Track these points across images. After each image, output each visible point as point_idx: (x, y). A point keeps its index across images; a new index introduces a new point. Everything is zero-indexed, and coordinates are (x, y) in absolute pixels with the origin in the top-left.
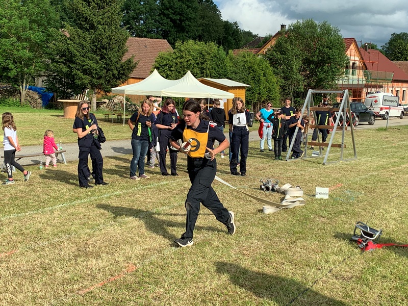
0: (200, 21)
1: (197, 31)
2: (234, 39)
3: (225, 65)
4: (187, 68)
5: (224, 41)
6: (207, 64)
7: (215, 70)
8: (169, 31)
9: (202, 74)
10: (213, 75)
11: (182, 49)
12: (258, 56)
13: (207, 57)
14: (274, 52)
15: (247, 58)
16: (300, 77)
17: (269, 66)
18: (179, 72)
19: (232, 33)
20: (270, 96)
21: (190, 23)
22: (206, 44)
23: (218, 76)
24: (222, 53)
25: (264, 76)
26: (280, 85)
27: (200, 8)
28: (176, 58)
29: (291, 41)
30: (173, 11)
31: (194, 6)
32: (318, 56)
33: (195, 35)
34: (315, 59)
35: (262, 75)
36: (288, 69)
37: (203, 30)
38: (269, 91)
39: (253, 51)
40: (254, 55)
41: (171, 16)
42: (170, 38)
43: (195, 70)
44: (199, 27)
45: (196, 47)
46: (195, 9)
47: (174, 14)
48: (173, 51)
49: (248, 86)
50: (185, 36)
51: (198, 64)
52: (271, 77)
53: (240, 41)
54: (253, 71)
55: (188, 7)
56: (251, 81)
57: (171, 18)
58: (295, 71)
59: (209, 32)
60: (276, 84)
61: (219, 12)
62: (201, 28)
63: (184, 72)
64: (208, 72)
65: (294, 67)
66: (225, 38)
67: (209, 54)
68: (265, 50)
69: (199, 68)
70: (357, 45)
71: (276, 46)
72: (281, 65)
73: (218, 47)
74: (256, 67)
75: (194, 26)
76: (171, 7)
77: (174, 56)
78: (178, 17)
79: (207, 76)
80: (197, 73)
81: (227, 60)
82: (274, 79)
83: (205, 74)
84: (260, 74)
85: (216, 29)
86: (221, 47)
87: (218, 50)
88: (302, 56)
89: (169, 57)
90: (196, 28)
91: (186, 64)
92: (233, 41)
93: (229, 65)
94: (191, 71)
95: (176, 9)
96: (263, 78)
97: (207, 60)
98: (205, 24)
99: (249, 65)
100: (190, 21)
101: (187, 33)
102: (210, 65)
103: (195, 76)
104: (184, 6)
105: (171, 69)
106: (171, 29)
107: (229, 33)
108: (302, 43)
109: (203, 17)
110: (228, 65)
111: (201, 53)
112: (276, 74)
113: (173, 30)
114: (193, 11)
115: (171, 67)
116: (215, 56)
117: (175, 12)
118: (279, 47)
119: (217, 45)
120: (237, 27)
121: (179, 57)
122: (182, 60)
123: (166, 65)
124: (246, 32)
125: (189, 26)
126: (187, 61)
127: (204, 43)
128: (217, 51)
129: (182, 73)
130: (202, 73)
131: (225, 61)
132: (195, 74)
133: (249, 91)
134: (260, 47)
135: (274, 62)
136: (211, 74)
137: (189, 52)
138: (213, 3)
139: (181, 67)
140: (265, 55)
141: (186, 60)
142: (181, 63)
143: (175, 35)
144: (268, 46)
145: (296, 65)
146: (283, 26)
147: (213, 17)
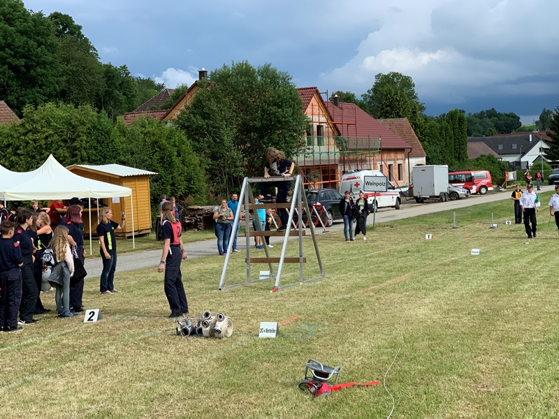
0: (62, 67)
1: (57, 83)
2: (124, 94)
3: (113, 141)
4: (46, 149)
5: (107, 98)
6: (81, 141)
7: (96, 150)
8: (8, 86)
9: (71, 159)
10: (94, 158)
11: (36, 117)
12: (166, 123)
13: (81, 129)
14: (192, 116)
15: (149, 129)
16: (234, 154)
17: (185, 138)
18: (33, 157)
19: (120, 85)
20: (191, 188)
21: (43, 71)
22: (76, 107)
23: (102, 160)
24: (105, 120)
25: (179, 155)
26: (206, 170)
27: (60, 44)
28: (25, 134)
29: (217, 97)
30: (12, 52)
31: (49, 42)
32: (261, 119)
33: (55, 90)
34: (258, 124)
35: (175, 153)
36: (215, 141)
37: (68, 81)
38: (189, 180)
39: (159, 115)
40: (160, 123)
41: (10, 60)
42: (10, 98)
43: (60, 151)
44: (60, 76)
45: (59, 113)
46: (51, 48)
47: (14, 56)
48: (19, 121)
49: (152, 173)
50: (38, 92)
51: (65, 141)
52: (190, 157)
53: (133, 96)
54: (160, 149)
55: (40, 44)
56: (158, 165)
57: (9, 64)
58: (227, 144)
59: (79, 84)
60: (198, 168)
61: (95, 49)
62: (64, 78)
63: (42, 157)
64: (85, 154)
65: (225, 138)
66: (108, 93)
67: (83, 124)
68: (176, 113)
69: (68, 147)
70: (320, 98)
71: (194, 106)
72: (204, 136)
73: (98, 112)
74: (164, 141)
75: (53, 76)
76: (9, 46)
77: (22, 130)
78: (22, 62)
79: (83, 161)
80: (65, 157)
81: (115, 131)
82: (195, 159)
83: (79, 157)
84: (171, 153)
85: (91, 78)
86: (103, 111)
87: (99, 118)
88: (237, 120)
89: (13, 133)
90: (56, 79)
91: (43, 142)
92: (122, 98)
93: (119, 141)
94: (54, 155)
95: (18, 47)
96: (177, 160)
97: (81, 134)
98: (72, 71)
99: (153, 138)
100: (45, 68)
101: (41, 88)
102: (87, 142)
103: (61, 162)
104: (31, 42)
105: (18, 152)
106: (10, 82)
107: (114, 84)
108: (234, 99)
109: (67, 61)
110: (117, 140)
111: (70, 124)
112: (198, 150)
113: (14, 84)
114: (48, 50)
115: (18, 148)
116: (94, 127)
117: (16, 53)
118: (198, 105)
119: (97, 109)
120: (127, 74)
121: (31, 131)
122: (37, 136)
123: (8, 146)
124: (143, 80)
125: (42, 75)
126: (46, 138)
127: (73, 107)
128: (96, 119)
129: (38, 157)
130: (74, 156)
131: (113, 134)
132: (61, 159)
133: (156, 181)
134: (169, 108)
135: (192, 131)
136: (89, 157)
137: (48, 123)
138: (83, 36)
139: (36, 149)
140: (176, 122)
141: (44, 136)
142: (35, 141)
143: (19, 91)
144: (182, 106)
145: (228, 135)
146: (202, 74)
147: (84, 60)
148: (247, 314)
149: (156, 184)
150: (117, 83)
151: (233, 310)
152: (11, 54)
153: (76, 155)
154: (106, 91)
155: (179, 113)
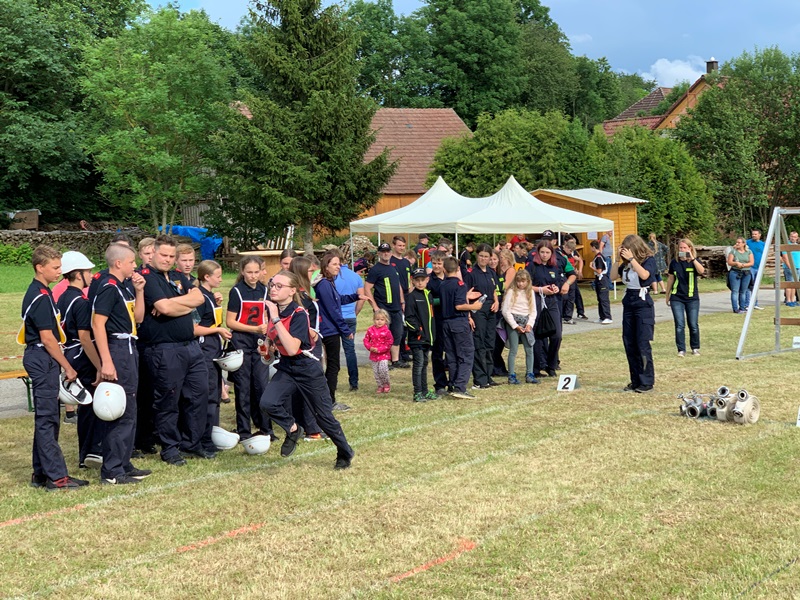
0: (523, 63)
1: (518, 84)
2: (603, 96)
3: (588, 158)
4: (505, 168)
5: (579, 102)
6: (548, 158)
7: (566, 170)
8: (458, 89)
9: (537, 181)
10: (563, 180)
11: (493, 129)
12: (661, 133)
13: (549, 143)
14: (696, 123)
15: (637, 142)
16: (756, 176)
17: (686, 154)
18: (489, 179)
19: (597, 84)
20: (693, 221)
21: (501, 69)
22: (543, 115)
23: (575, 183)
24: (580, 132)
25: (677, 177)
26: (715, 197)
27: (522, 33)
28: (480, 150)
29: (732, 97)
30: (463, 45)
31: (508, 29)
32: (794, 127)
33: (515, 94)
34: (790, 134)
35: (673, 174)
36: (728, 158)
37: (531, 82)
38: (690, 210)
39: (650, 123)
40: (652, 133)
41: (459, 56)
42: (460, 104)
43: (522, 171)
44: (522, 74)
45: (521, 122)
46: (511, 37)
47: (465, 50)
48: (471, 135)
49: (641, 201)
50: (493, 96)
51: (528, 159)
52: (693, 179)
53: (615, 98)
54: (652, 168)
55: (497, 33)
56: (649, 190)
57: (459, 61)
58: (745, 161)
59: (545, 85)
60: (704, 194)
61: (565, 38)
62: (526, 78)
63: (500, 179)
64: (552, 176)
65: (744, 153)
66: (582, 96)
67: (551, 136)
68: (674, 120)
69: (531, 167)
71: (700, 110)
72: (713, 150)
73: (571, 121)
74: (657, 158)
75: (513, 74)
76: (458, 37)
77: (476, 145)
78: (475, 57)
79: (550, 184)
80: (527, 179)
81: (592, 145)
82: (699, 182)
83: (545, 179)
84: (667, 174)
85: (560, 77)
86: (577, 119)
87: (571, 128)
88: (759, 129)
89: (465, 149)
90: (516, 79)
91: (501, 160)
92: (600, 101)
93: (596, 157)
94: (515, 176)
95: (470, 39)
96: (674, 184)
97: (547, 149)
98: (536, 68)
99: (642, 154)
100: (503, 65)
101: (497, 91)
102: (556, 160)
103: (523, 185)
104: (486, 31)
105: (471, 172)
106: (460, 85)
107: (590, 83)
108: (756, 100)
109: (530, 54)
110: (594, 157)
111: (535, 136)
112: (703, 170)
113: (465, 86)
114: (507, 41)
115: (470, 168)
116: (565, 141)
117: (467, 46)
118: (706, 110)
119: (569, 116)
120: (607, 69)
121: (486, 145)
122: (494, 153)
123: (459, 165)
124: (627, 77)
125: (499, 74)
126: (505, 155)
127: (539, 114)
128: (567, 130)
129: (495, 180)
130: (539, 178)
131: (588, 148)
132: (523, 182)
133: (646, 211)
134: (664, 113)
135: (696, 144)
136: (557, 179)
137: (508, 135)
138: (551, 20)
139: (492, 168)
140: (675, 132)
141: (502, 152)
142: (491, 158)
143: (470, 95)
144: (682, 110)
145: (747, 149)
146: (711, 65)
147: (552, 52)
148: (777, 393)
149: (646, 215)
150: (594, 82)
151: (757, 387)
152: (461, 48)
153: (542, 177)
154: (579, 93)
155: (678, 119)
